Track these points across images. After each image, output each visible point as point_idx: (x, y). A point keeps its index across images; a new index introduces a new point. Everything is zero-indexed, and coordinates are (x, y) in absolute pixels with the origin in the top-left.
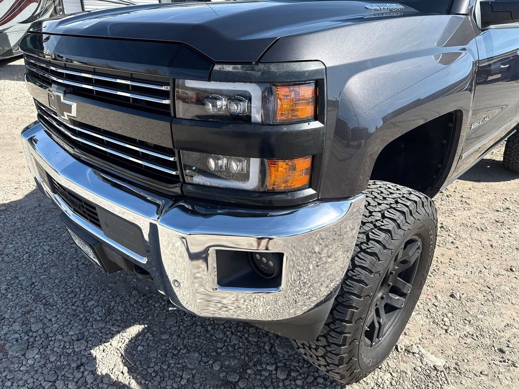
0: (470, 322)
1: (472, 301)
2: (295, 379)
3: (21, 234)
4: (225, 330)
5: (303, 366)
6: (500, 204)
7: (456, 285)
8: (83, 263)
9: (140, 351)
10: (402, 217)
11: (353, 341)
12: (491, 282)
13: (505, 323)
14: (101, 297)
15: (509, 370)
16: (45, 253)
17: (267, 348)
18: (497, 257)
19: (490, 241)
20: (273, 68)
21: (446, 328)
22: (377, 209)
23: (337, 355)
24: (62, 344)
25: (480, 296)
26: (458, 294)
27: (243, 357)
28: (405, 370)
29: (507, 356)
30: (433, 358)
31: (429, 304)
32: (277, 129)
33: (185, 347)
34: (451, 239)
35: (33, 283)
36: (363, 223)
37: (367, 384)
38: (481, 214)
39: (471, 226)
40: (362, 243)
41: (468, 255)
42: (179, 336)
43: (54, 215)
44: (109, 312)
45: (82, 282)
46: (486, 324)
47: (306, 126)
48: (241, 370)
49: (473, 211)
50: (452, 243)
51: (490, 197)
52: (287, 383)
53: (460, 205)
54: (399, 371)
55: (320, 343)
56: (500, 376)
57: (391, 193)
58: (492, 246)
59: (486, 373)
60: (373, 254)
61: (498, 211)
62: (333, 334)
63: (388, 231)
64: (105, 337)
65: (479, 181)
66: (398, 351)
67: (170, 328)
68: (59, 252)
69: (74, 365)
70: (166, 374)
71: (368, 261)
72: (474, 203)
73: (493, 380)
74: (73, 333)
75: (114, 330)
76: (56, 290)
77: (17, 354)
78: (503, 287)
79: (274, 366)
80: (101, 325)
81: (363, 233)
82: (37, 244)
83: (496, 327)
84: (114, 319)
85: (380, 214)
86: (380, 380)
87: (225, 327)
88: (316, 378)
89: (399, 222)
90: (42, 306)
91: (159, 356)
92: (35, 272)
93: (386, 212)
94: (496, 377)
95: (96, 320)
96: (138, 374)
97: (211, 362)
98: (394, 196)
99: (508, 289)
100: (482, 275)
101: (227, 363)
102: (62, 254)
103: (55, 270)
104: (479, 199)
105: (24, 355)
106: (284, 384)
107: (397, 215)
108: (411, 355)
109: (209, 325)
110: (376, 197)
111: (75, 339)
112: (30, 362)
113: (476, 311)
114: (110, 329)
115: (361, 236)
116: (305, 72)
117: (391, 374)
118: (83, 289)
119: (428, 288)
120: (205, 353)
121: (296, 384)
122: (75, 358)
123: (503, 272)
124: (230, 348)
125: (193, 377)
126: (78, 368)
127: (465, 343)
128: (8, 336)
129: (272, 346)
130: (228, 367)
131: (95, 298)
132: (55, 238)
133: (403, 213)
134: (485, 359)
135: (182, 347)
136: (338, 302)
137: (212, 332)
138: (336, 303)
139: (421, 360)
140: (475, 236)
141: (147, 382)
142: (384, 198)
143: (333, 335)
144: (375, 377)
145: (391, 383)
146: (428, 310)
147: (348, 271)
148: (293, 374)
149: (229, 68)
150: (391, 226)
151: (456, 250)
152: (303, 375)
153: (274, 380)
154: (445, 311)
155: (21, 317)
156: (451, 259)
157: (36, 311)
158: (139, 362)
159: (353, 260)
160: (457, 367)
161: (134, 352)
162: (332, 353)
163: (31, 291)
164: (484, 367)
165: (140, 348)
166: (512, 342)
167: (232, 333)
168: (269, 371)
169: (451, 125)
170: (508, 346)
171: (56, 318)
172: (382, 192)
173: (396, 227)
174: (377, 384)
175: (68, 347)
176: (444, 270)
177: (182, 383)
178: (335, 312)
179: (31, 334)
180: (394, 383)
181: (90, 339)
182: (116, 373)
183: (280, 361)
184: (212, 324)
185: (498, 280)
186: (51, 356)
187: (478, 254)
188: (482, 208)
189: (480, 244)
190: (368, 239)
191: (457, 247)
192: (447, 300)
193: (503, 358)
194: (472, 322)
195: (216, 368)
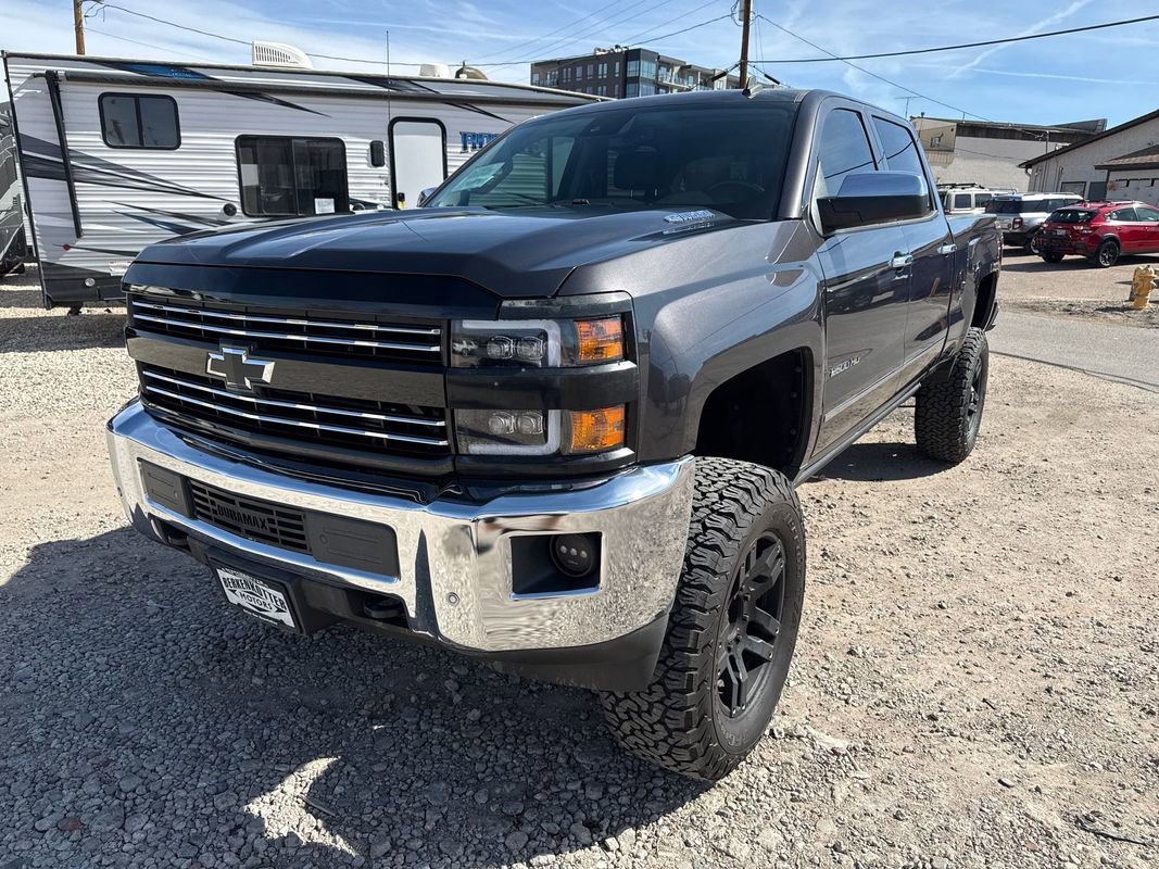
0: (881, 684)
1: (882, 656)
2: (616, 797)
3: (36, 642)
4: (483, 745)
5: (626, 777)
6: (917, 512)
7: (855, 637)
8: (185, 677)
9: (340, 794)
10: (747, 496)
11: (702, 683)
12: (910, 627)
13: (935, 681)
14: (240, 725)
15: (945, 742)
16: (99, 668)
17: (561, 760)
18: (917, 591)
19: (905, 568)
20: (574, 301)
21: (846, 697)
22: (712, 489)
23: (681, 709)
24: (190, 802)
25: (895, 648)
26: (860, 648)
27: (523, 779)
28: (789, 761)
29: (940, 723)
30: (830, 739)
31: (817, 668)
32: (582, 371)
33: (419, 777)
34: (841, 572)
35: (96, 719)
36: (696, 509)
37: (733, 786)
38: (889, 530)
39: (872, 549)
40: (697, 535)
41: (871, 592)
42: (404, 764)
43: (94, 604)
44: (263, 745)
45: (194, 707)
46: (907, 684)
47: (615, 367)
48: (525, 798)
49: (875, 527)
50: (844, 576)
51: (900, 503)
52: (605, 803)
53: (852, 519)
54: (779, 763)
55: (655, 698)
56: (932, 751)
57: (728, 468)
58: (908, 575)
59: (911, 748)
60: (714, 548)
61: (915, 522)
62: (672, 675)
63: (730, 515)
64: (266, 783)
65: (881, 480)
66: (774, 737)
67: (385, 754)
68: (129, 664)
69: (224, 829)
70: (396, 819)
71: (708, 558)
72: (874, 514)
73: (921, 757)
74: (205, 784)
75: (283, 769)
76: (147, 724)
77: (110, 828)
78: (929, 632)
79: (580, 783)
80: (255, 766)
81: (698, 521)
82: (78, 655)
83: (922, 687)
84: (275, 754)
85: (716, 495)
86: (752, 779)
87: (482, 742)
88: (650, 791)
89: (743, 502)
90: (130, 751)
91: (377, 796)
92: (91, 702)
93: (724, 491)
94: (926, 752)
95: (242, 760)
96: (347, 826)
97: (470, 793)
98: (733, 471)
99: (936, 633)
100: (896, 619)
101: (498, 791)
102: (136, 666)
103: (133, 694)
104: (882, 506)
105: (122, 827)
106: (599, 806)
107: (740, 494)
108: (795, 740)
109: (454, 741)
110: (708, 475)
111: (212, 793)
112: (138, 836)
113: (890, 669)
114: (273, 770)
115: (695, 525)
116: (609, 304)
117: (768, 769)
118: (200, 717)
119: (812, 646)
120: (457, 782)
121: (619, 804)
122: (222, 820)
123: (927, 611)
124: (498, 769)
125: (445, 817)
126: (233, 832)
127: (877, 715)
128: (80, 803)
129: (570, 757)
130: (502, 796)
131: (230, 726)
132: (111, 642)
133: (747, 491)
134: (908, 732)
135: (413, 778)
136: (674, 622)
137: (461, 751)
138: (672, 625)
139: (812, 744)
140: (880, 563)
141: (366, 835)
142: (720, 475)
143: (673, 677)
144: (744, 776)
145: (770, 781)
146: (816, 677)
147: (682, 575)
148: (613, 790)
149: (521, 304)
150: (733, 508)
151: (852, 586)
152: (628, 790)
153: (582, 803)
154: (842, 675)
155: (92, 773)
156: (844, 601)
157: (120, 761)
158: (342, 810)
159: (687, 559)
160: (867, 746)
161: (330, 797)
162: (675, 709)
163: (96, 732)
164: (909, 743)
165: (338, 790)
166: (947, 704)
167: (497, 748)
168: (572, 791)
169: (799, 370)
170: (941, 711)
171: (163, 767)
172: (715, 468)
173: (740, 509)
174: (747, 785)
175: (202, 805)
176: (834, 617)
177: (428, 827)
178: (671, 638)
179: (123, 796)
180: (773, 779)
181: (242, 788)
182: (306, 831)
183: (588, 775)
184: (458, 741)
185: (920, 623)
186: (174, 824)
187: (886, 590)
188: (889, 520)
189: (889, 574)
190: (705, 528)
191: (853, 583)
192: (843, 659)
193: (934, 726)
194: (885, 684)
195: (482, 799)
